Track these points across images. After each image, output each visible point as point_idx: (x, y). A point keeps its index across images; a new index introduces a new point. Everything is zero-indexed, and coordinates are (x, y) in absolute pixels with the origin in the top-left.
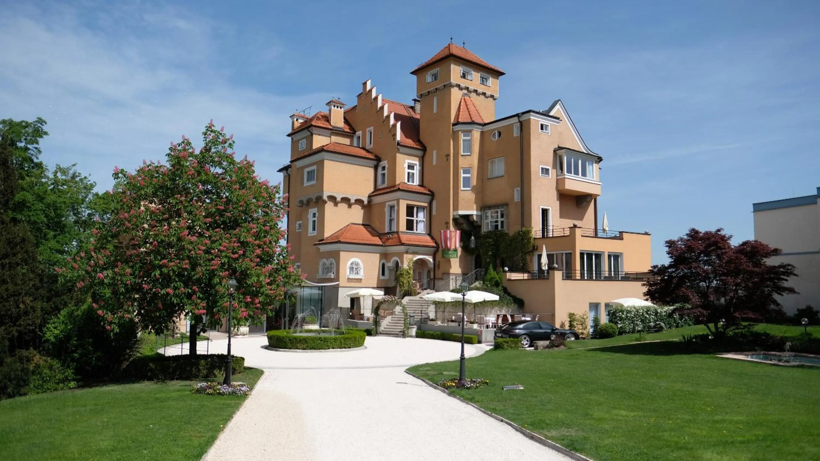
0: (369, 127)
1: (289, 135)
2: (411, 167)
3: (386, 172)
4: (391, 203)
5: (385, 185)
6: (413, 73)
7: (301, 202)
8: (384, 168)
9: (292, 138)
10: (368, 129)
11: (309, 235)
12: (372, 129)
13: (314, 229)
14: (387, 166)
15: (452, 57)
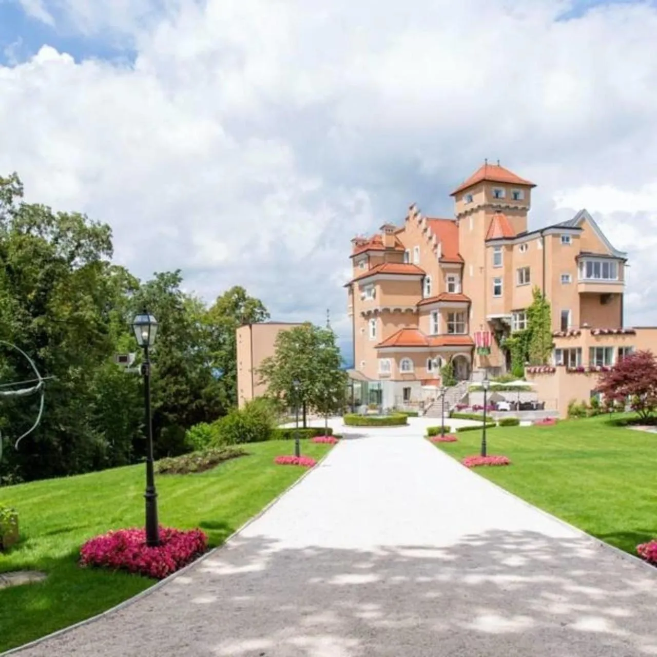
0: (415, 245)
1: (351, 257)
2: (451, 279)
3: (430, 284)
4: (435, 311)
5: (431, 295)
6: (453, 195)
7: (363, 314)
8: (428, 281)
9: (354, 260)
10: (415, 247)
11: (370, 340)
12: (418, 247)
13: (374, 334)
14: (431, 279)
15: (484, 182)
